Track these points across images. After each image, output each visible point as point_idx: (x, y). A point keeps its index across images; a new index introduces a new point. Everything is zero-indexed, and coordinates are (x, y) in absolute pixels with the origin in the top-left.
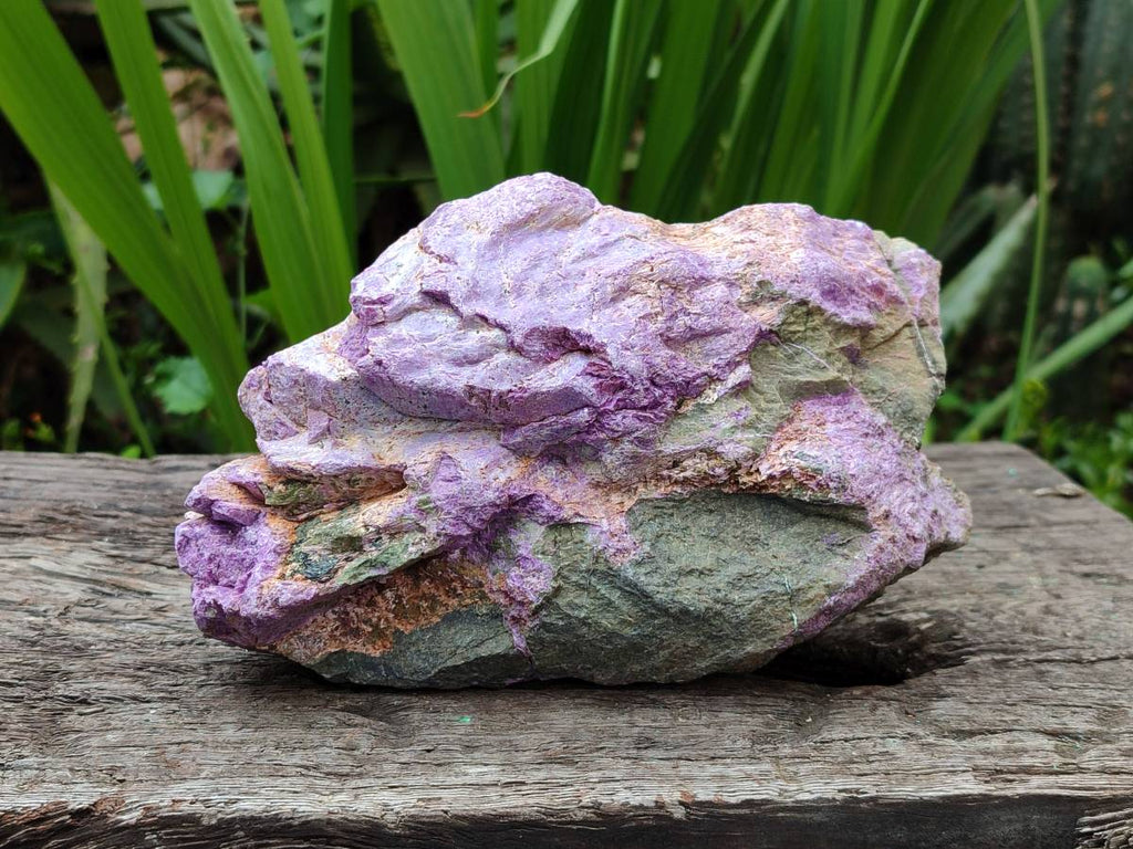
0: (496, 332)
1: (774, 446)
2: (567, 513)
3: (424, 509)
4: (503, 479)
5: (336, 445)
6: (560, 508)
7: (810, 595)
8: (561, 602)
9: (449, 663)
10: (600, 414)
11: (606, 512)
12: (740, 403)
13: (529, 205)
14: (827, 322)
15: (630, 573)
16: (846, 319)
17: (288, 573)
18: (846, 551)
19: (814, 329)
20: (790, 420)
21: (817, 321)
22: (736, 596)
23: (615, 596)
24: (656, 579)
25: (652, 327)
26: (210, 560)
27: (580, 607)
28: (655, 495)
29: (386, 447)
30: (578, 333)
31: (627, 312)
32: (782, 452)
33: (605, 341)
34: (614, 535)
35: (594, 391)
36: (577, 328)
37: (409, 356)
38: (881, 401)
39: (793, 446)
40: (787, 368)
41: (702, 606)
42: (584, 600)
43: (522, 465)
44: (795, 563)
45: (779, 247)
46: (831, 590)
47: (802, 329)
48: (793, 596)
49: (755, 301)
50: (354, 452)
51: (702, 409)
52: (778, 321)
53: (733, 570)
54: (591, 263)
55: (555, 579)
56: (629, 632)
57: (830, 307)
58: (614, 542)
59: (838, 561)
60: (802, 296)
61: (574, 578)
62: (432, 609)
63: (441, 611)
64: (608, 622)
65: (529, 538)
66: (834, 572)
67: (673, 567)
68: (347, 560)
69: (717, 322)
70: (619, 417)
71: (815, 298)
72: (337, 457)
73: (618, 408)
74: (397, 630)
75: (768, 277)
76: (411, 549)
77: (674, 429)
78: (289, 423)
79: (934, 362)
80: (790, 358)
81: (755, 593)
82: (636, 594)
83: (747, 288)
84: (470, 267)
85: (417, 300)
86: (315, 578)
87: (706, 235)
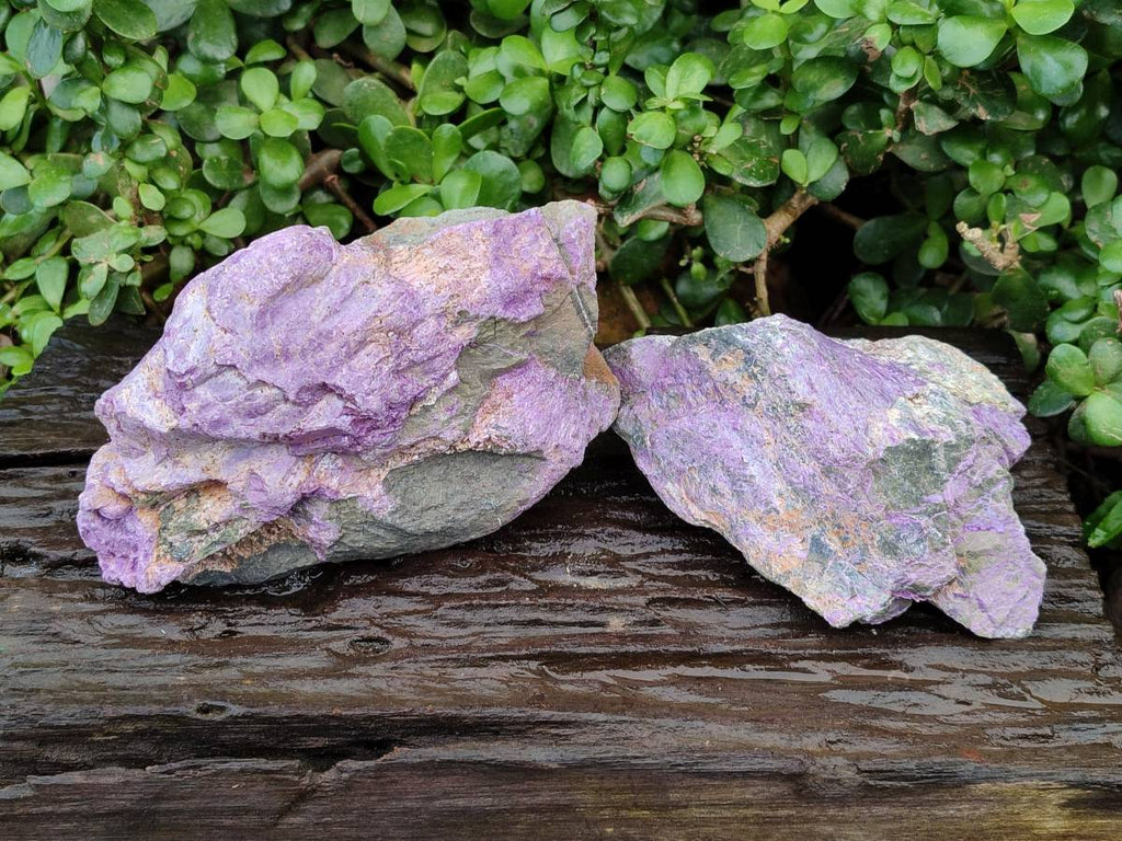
0: (275, 391)
1: (478, 420)
2: (343, 495)
3: (244, 508)
4: (295, 484)
5: (176, 463)
6: (337, 493)
7: (508, 508)
8: (345, 541)
9: (277, 572)
10: (357, 440)
11: (369, 485)
12: (453, 399)
13: (284, 276)
14: (509, 325)
15: (389, 520)
16: (523, 318)
17: (162, 553)
18: (530, 475)
19: (501, 331)
20: (488, 397)
21: (503, 325)
22: (460, 516)
23: (381, 532)
24: (407, 519)
25: (386, 368)
26: (107, 544)
27: (359, 542)
28: (401, 464)
29: (210, 461)
30: (334, 385)
31: (367, 360)
32: (484, 424)
33: (353, 392)
34: (375, 500)
35: (350, 428)
36: (332, 382)
37: (216, 417)
38: (551, 359)
39: (492, 419)
40: (484, 360)
41: (439, 528)
42: (361, 536)
43: (307, 464)
44: (497, 489)
45: (472, 271)
46: (521, 503)
47: (492, 333)
48: (497, 510)
49: (457, 324)
50: (191, 469)
51: (426, 409)
52: (475, 335)
53: (457, 500)
54: (337, 319)
55: (340, 532)
56: (392, 546)
57: (510, 315)
58: (376, 505)
59: (526, 483)
60: (491, 314)
61: (353, 528)
62: (261, 542)
63: (266, 543)
64: (378, 544)
65: (319, 511)
66: (523, 492)
67: (417, 508)
68: (200, 541)
69: (431, 353)
70: (370, 437)
71: (500, 313)
72: (178, 476)
73: (369, 431)
74: (240, 556)
75: (465, 308)
76: (241, 531)
77: (409, 425)
78: (138, 446)
79: (589, 314)
80: (486, 354)
81: (473, 512)
82: (393, 529)
83: (450, 318)
84: (248, 336)
85: (214, 369)
86: (180, 560)
87: (419, 256)
